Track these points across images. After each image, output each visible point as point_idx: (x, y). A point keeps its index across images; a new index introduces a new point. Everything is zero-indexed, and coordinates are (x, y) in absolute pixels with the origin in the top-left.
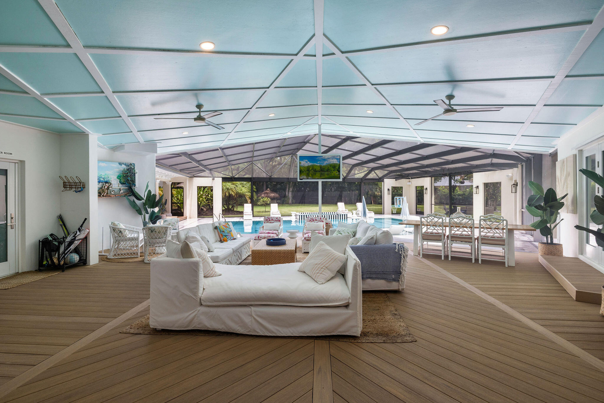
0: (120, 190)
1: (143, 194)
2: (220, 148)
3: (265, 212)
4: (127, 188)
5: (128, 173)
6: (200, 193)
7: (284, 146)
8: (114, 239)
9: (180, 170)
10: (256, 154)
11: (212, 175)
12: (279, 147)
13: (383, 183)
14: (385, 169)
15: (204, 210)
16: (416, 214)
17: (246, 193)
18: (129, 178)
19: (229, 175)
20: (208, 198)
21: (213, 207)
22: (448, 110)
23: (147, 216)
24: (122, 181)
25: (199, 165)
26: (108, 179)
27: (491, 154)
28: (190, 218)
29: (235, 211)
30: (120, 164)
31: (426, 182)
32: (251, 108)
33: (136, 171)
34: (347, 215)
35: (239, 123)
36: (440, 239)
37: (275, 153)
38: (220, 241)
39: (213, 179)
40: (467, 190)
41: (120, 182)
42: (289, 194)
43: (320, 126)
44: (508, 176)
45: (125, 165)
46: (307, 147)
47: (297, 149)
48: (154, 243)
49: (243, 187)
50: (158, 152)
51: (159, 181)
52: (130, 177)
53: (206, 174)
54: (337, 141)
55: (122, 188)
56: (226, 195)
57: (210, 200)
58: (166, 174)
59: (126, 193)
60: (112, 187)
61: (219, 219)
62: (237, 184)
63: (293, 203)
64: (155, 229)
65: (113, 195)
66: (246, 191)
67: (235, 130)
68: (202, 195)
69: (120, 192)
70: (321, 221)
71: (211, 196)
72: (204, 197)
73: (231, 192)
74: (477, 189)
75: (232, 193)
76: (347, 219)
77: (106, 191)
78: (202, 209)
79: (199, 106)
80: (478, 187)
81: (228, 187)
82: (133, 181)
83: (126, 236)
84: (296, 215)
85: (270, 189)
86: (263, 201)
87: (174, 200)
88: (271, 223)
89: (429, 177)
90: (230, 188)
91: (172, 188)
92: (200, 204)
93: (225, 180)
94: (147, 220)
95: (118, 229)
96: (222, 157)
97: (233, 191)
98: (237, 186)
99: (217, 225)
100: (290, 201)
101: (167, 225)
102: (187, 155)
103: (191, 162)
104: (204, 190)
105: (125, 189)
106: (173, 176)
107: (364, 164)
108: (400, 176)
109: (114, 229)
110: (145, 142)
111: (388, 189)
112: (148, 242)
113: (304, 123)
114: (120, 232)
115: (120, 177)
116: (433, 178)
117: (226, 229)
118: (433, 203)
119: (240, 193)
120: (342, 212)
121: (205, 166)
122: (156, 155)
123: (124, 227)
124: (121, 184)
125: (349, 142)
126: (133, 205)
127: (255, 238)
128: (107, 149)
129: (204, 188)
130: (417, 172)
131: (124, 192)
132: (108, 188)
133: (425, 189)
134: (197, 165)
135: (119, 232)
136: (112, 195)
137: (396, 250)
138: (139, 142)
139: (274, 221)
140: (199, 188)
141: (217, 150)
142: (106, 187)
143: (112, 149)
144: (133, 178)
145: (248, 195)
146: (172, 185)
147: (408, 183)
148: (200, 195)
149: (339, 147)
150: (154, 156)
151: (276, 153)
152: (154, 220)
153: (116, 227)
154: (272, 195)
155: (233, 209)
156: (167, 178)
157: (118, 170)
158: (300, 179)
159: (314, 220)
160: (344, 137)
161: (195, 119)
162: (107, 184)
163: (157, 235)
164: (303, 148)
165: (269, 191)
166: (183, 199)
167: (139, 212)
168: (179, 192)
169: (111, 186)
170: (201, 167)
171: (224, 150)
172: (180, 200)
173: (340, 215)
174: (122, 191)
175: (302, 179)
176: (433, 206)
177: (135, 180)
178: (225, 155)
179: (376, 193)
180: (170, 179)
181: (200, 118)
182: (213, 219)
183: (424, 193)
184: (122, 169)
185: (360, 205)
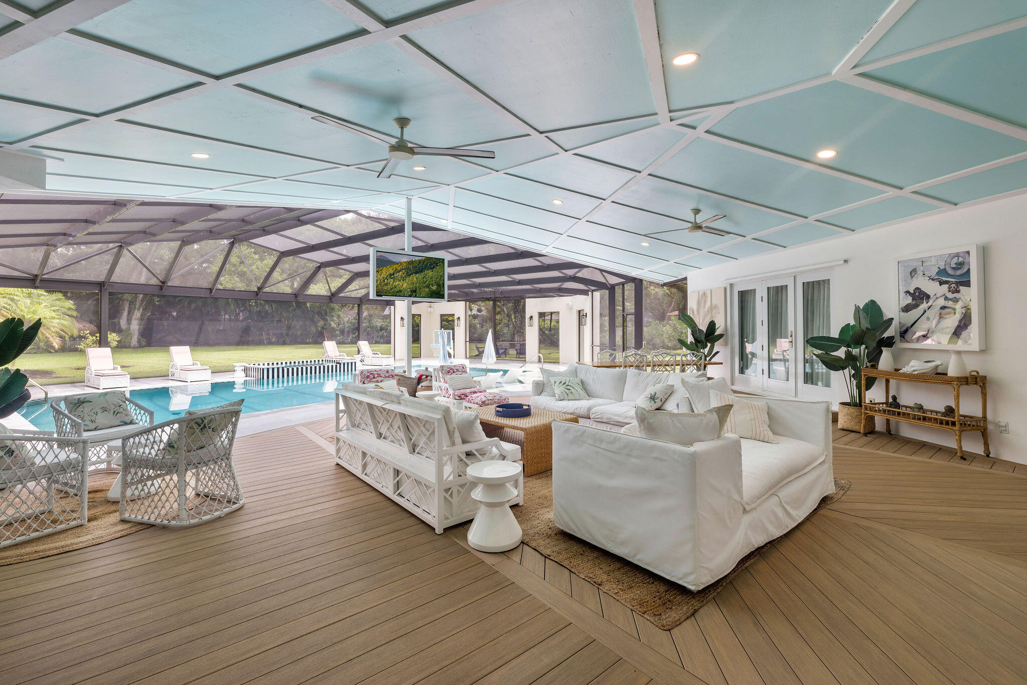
13: (392, 307)
19: (25, 269)
34: (355, 363)
43: (409, 200)
44: (567, 305)
74: (532, 321)
80: (532, 317)
83: (32, 464)
89: (462, 301)
111: (402, 318)
116: (468, 303)
118: (468, 340)
133: (457, 319)
173: (344, 364)
176: (468, 343)
185: (365, 346)
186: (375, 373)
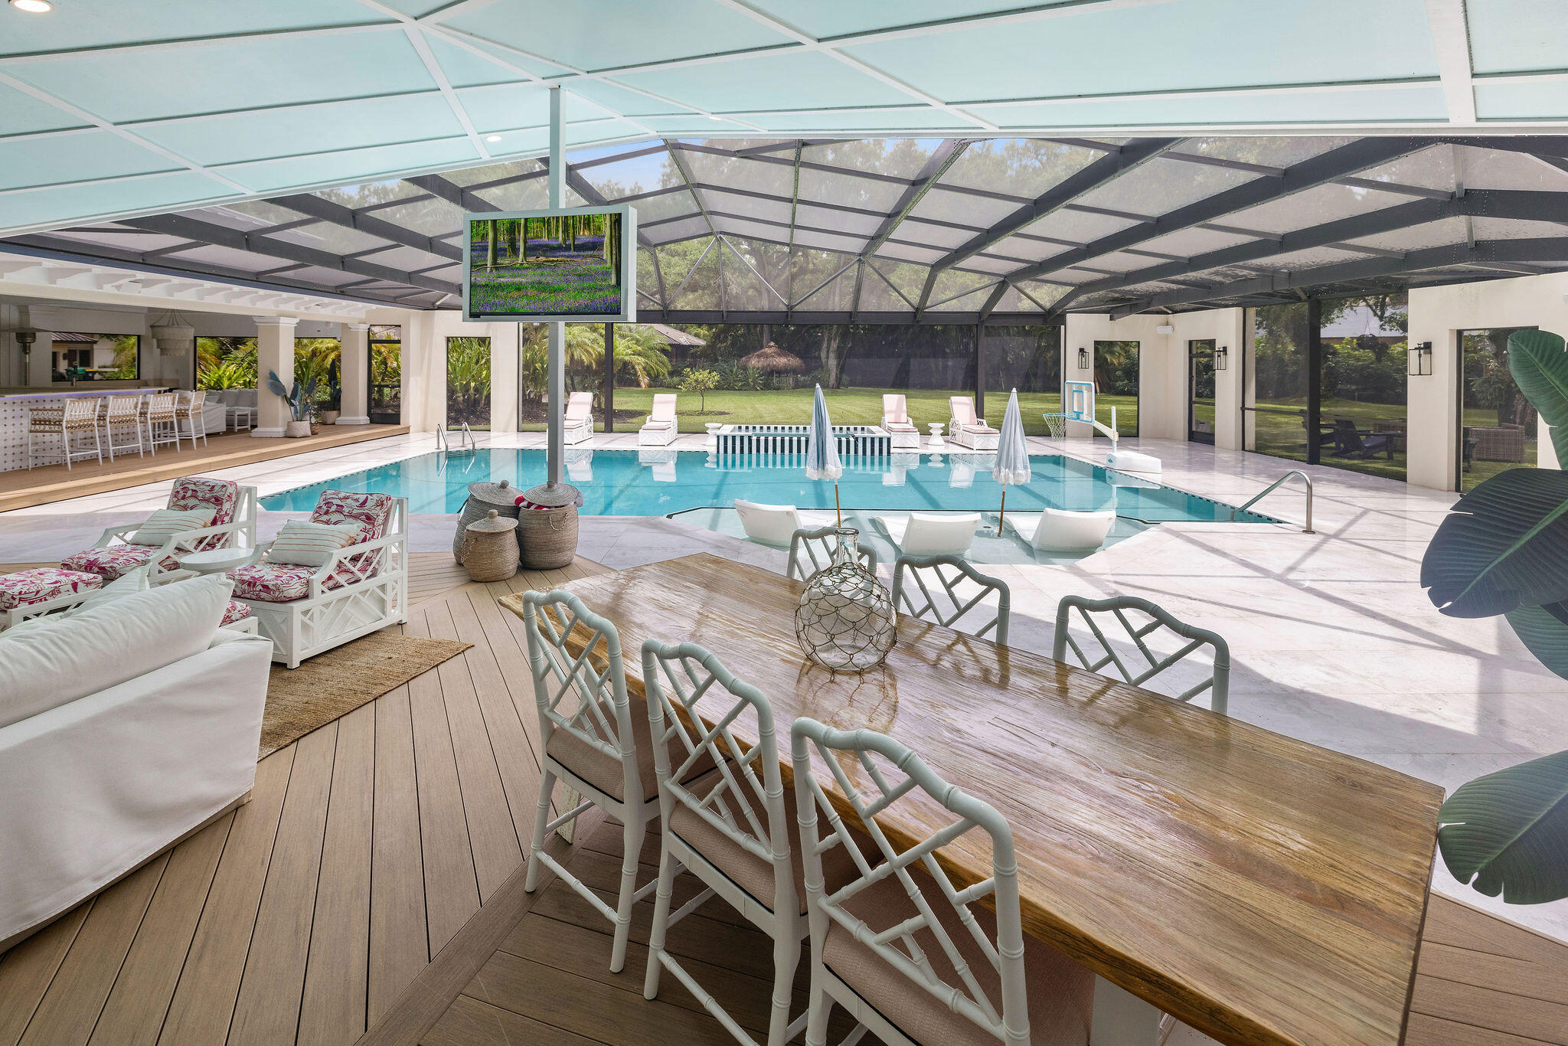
3: (701, 413)
13: (1063, 327)
16: (1189, 440)
17: (633, 358)
27: (1453, 194)
28: (425, 432)
31: (1225, 325)
34: (889, 439)
42: (828, 358)
51: (296, 320)
63: (840, 385)
66: (629, 351)
73: (579, 354)
74: (1425, 358)
75: (584, 357)
76: (889, 453)
80: (1427, 347)
85: (779, 343)
86: (697, 382)
89: (1234, 306)
90: (574, 342)
91: (370, 343)
97: (586, 351)
100: (833, 380)
108: (1120, 306)
111: (1082, 350)
116: (1252, 312)
130: (1166, 286)
133: (1220, 351)
140: (452, 341)
145: (639, 364)
146: (369, 334)
147: (1161, 329)
165: (773, 350)
180: (363, 315)
183: (1217, 366)
185: (962, 406)
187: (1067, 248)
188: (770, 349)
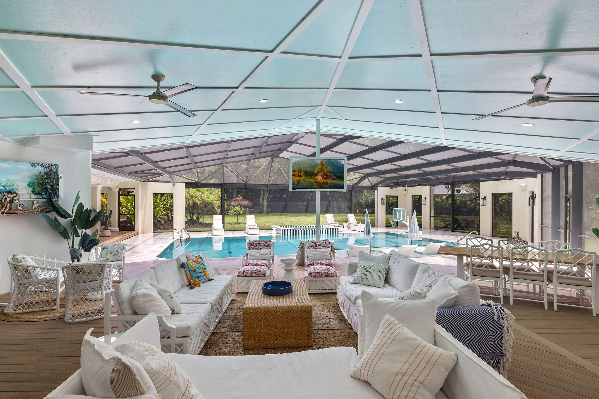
0: (34, 204)
1: (71, 209)
2: (185, 146)
3: (238, 223)
4: (44, 200)
5: (46, 179)
6: (157, 201)
7: (266, 145)
8: (16, 282)
9: (130, 173)
10: (230, 154)
11: (172, 179)
12: (259, 146)
13: (376, 191)
14: (380, 176)
15: (161, 222)
17: (215, 202)
18: (48, 186)
19: (194, 179)
20: (166, 208)
21: (172, 218)
22: (539, 98)
23: (77, 240)
24: (37, 190)
25: (155, 167)
26: (11, 188)
27: (510, 161)
28: (144, 233)
29: (201, 223)
30: (34, 165)
31: (424, 191)
32: (237, 88)
33: (60, 176)
34: (338, 229)
35: (216, 110)
36: (498, 276)
37: (253, 154)
38: (187, 286)
39: (174, 185)
40: (458, 198)
41: (33, 192)
42: (263, 201)
43: (318, 121)
44: (520, 186)
45: (42, 167)
46: (294, 148)
47: (281, 150)
48: (82, 290)
49: (211, 193)
50: (94, 149)
51: (101, 186)
52: (49, 184)
53: (165, 178)
54: (332, 141)
55: (36, 201)
56: (189, 203)
57: (170, 210)
58: (111, 177)
59: (44, 208)
60: (20, 200)
61: (181, 236)
62: (203, 190)
63: (268, 212)
64: (82, 269)
65: (21, 212)
66: (214, 199)
67: (208, 122)
68: (158, 204)
69: (34, 206)
70: (326, 247)
71: (170, 205)
72: (161, 206)
73: (196, 200)
75: (198, 202)
76: (338, 234)
77: (9, 205)
78: (159, 221)
79: (157, 77)
80: (485, 198)
81: (192, 194)
82: (55, 191)
83: (37, 278)
84: (277, 229)
85: (241, 196)
86: (235, 211)
87: (122, 210)
88: (258, 249)
89: (427, 185)
90: (194, 195)
91: (119, 196)
92: (157, 215)
93: (188, 185)
94: (76, 246)
95: (23, 266)
96: (187, 157)
97: (198, 199)
98: (202, 192)
99: (184, 260)
100: (265, 210)
101: (104, 261)
102: (139, 155)
103: (144, 163)
104: (161, 197)
105: (41, 202)
106: (121, 180)
107: (358, 170)
108: (394, 184)
109: (15, 267)
110: (72, 134)
111: (382, 199)
112: (72, 288)
113: (299, 116)
114: (27, 271)
115: (33, 184)
116: (432, 186)
117: (198, 267)
119: (207, 201)
120: (331, 225)
121: (164, 168)
122: (91, 153)
123: (33, 263)
124: (35, 194)
125: (346, 143)
126: (55, 226)
127: (239, 273)
128: (11, 142)
129: (162, 195)
131: (39, 206)
132: (12, 201)
133: (424, 199)
134: (153, 167)
135: (23, 271)
136: (19, 212)
137: (495, 318)
138: (63, 133)
139: (262, 247)
140: (155, 195)
141: (181, 148)
142: (8, 200)
143: (20, 142)
144: (56, 185)
145: (217, 204)
146: (119, 192)
147: (404, 192)
148: (156, 204)
149: (333, 149)
150: (90, 155)
151: (255, 154)
152: (87, 245)
153: (18, 264)
154: (244, 203)
155: (198, 221)
156: (112, 183)
157: (29, 173)
158: (293, 189)
159: (318, 245)
160: (340, 137)
161: (151, 97)
162: (10, 195)
163: (87, 277)
164: (288, 150)
166: (134, 208)
167: (64, 235)
168: (130, 200)
169: (17, 197)
170: (158, 170)
171: (189, 149)
172: (130, 210)
173: (330, 229)
174: (36, 205)
175: (295, 189)
177: (58, 188)
178: (190, 156)
179: (361, 201)
180: (116, 184)
181: (158, 96)
182: (173, 235)
183: (423, 203)
184: (37, 172)
185: (351, 218)
186: (257, 243)
187: (372, 162)
188: (239, 198)
